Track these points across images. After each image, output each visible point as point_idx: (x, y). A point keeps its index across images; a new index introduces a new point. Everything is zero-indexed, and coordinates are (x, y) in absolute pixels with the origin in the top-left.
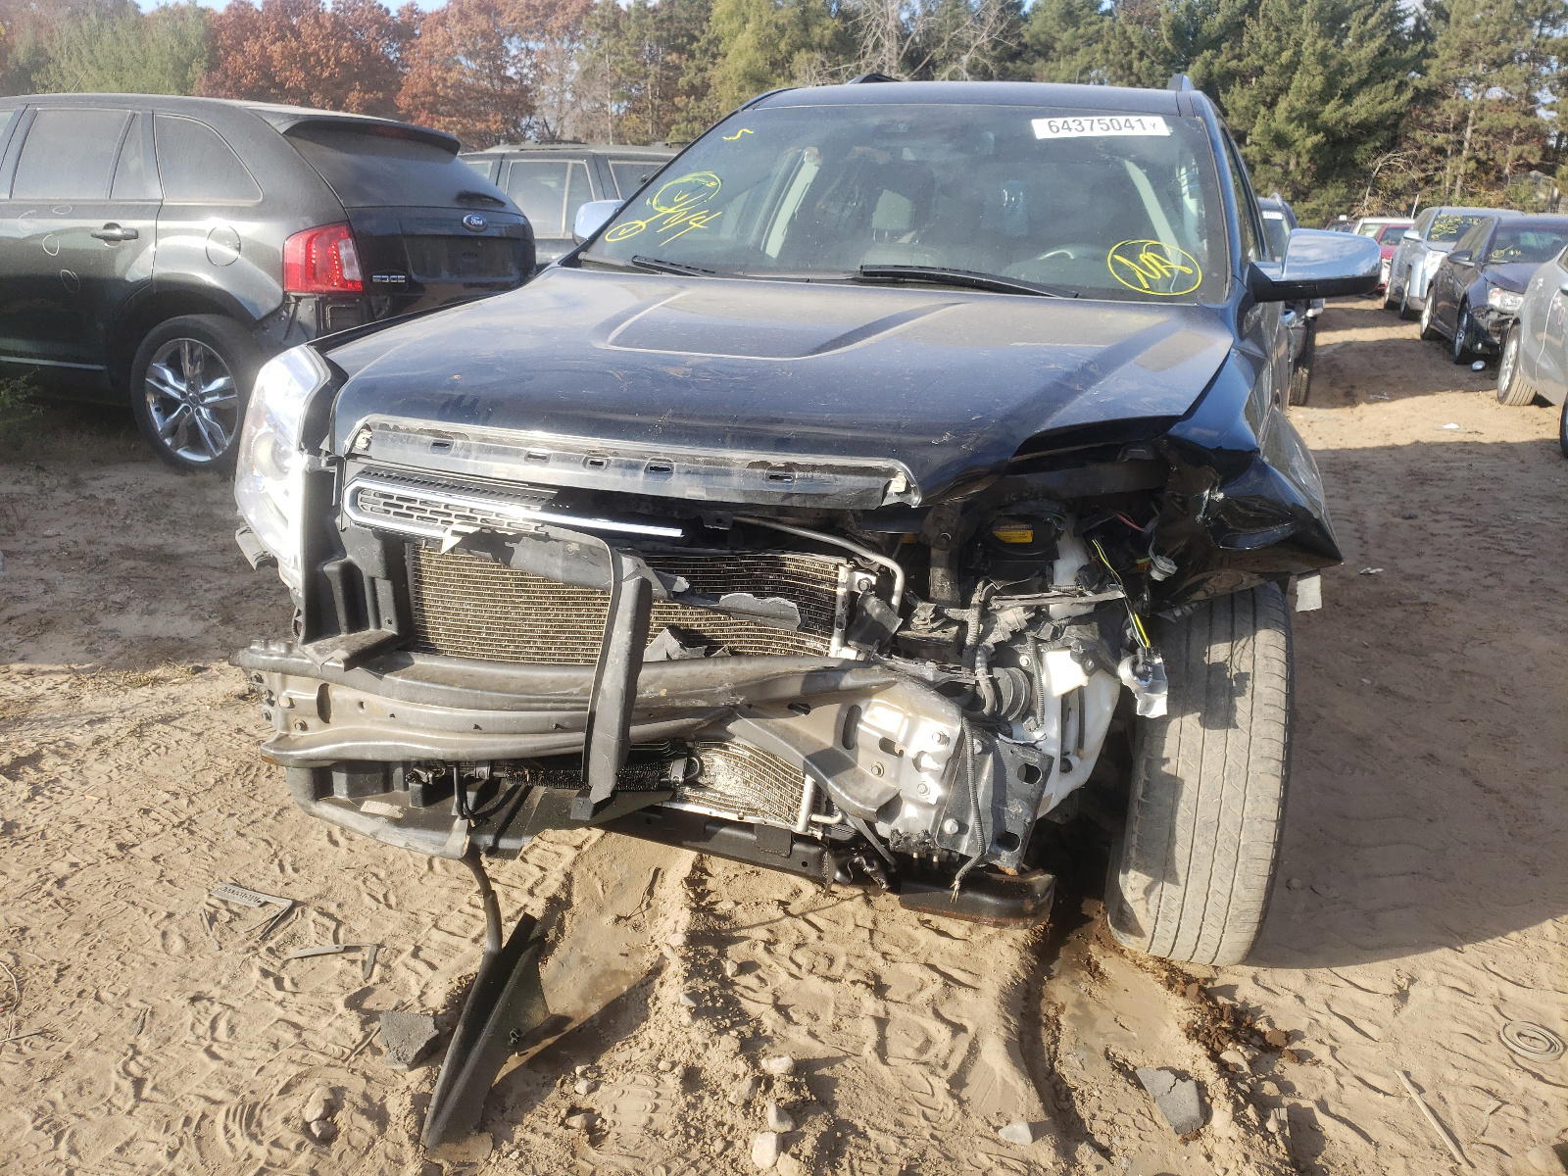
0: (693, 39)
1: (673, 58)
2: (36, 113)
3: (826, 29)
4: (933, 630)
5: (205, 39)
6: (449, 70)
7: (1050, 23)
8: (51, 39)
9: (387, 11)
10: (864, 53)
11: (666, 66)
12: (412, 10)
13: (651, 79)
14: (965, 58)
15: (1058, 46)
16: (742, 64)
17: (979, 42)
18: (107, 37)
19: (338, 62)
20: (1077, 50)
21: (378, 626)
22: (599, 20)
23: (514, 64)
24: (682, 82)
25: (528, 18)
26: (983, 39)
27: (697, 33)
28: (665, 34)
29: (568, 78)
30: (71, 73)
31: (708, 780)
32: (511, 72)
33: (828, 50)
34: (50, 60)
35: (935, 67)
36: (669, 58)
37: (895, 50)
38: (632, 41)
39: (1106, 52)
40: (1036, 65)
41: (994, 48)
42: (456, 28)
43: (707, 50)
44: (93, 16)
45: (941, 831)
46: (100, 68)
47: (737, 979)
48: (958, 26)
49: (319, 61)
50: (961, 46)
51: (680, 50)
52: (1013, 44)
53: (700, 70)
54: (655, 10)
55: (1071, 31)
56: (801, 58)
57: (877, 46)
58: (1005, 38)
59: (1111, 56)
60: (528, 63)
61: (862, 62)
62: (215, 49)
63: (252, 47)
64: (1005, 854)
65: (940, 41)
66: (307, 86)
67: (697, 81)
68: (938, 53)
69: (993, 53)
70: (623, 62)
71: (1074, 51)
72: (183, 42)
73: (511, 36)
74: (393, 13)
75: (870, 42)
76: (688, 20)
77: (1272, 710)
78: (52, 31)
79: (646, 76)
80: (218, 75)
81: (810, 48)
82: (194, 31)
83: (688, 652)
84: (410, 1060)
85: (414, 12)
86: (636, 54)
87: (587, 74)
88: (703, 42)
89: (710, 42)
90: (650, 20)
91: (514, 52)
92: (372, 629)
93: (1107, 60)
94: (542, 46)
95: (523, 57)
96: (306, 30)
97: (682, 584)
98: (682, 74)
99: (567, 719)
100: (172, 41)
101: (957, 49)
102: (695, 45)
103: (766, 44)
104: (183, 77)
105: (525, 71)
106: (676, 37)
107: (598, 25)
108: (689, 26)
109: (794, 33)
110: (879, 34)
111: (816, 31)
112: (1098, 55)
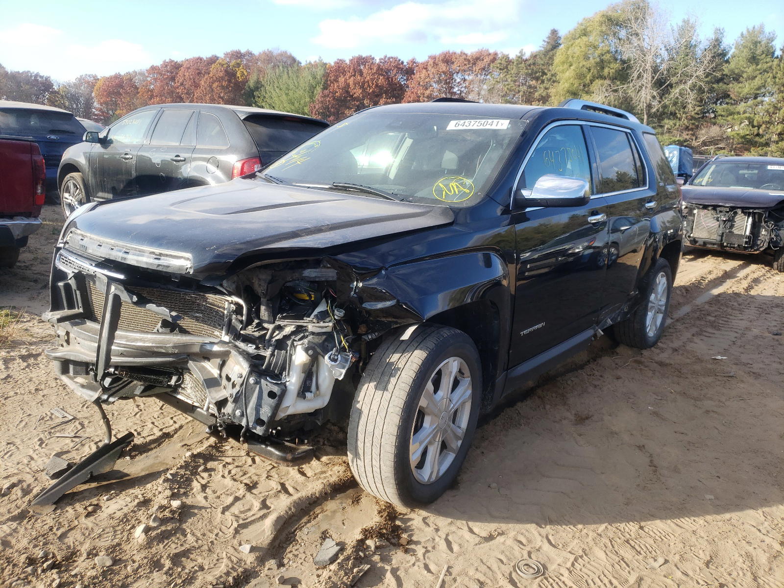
0: (544, 74)
1: (533, 83)
2: (164, 111)
3: (611, 69)
4: (254, 331)
5: (324, 76)
6: (427, 89)
7: (741, 63)
8: (264, 77)
9: (402, 63)
10: (632, 80)
11: (530, 87)
12: (413, 62)
13: (521, 93)
14: (690, 83)
15: (745, 75)
16: (567, 85)
17: (698, 73)
18: (285, 76)
19: (377, 86)
20: (756, 77)
21: (79, 309)
22: (498, 65)
23: (458, 86)
24: (537, 95)
25: (465, 65)
26: (700, 73)
27: (546, 71)
28: (530, 71)
29: (483, 93)
30: (270, 92)
31: (186, 386)
32: (456, 90)
33: (613, 79)
34: (263, 86)
35: (672, 87)
36: (531, 83)
37: (650, 79)
38: (514, 75)
39: (774, 77)
40: (731, 85)
41: (706, 77)
42: (432, 70)
43: (550, 79)
44: (281, 67)
45: (234, 414)
46: (281, 89)
47: (201, 474)
48: (687, 66)
49: (369, 86)
50: (687, 76)
51: (537, 79)
52: (718, 75)
53: (546, 89)
54: (526, 60)
55: (754, 67)
56: (598, 82)
57: (639, 77)
58: (714, 71)
59: (777, 80)
60: (464, 85)
61: (631, 85)
62: (327, 81)
63: (342, 80)
64: (258, 428)
65: (676, 74)
66: (363, 96)
67: (544, 94)
68: (674, 80)
69: (706, 79)
70: (508, 85)
71: (754, 78)
72: (314, 78)
73: (458, 73)
74: (405, 63)
75: (635, 75)
76: (543, 65)
77: (404, 385)
78: (264, 74)
79: (519, 92)
80: (326, 92)
81: (603, 78)
82: (320, 72)
83: (164, 330)
84: (50, 475)
85: (414, 62)
86: (515, 81)
87: (491, 91)
88: (549, 76)
89: (552, 75)
90: (523, 65)
91: (458, 80)
92: (77, 309)
93: (775, 83)
94: (471, 77)
95: (462, 82)
96: (365, 71)
97: (135, 299)
98: (536, 91)
99: (125, 351)
100: (310, 78)
101: (685, 78)
102: (545, 76)
103: (580, 76)
104: (313, 93)
105: (463, 89)
106: (536, 72)
107: (497, 67)
108: (543, 68)
109: (594, 71)
110: (641, 70)
111: (606, 70)
112: (769, 80)
